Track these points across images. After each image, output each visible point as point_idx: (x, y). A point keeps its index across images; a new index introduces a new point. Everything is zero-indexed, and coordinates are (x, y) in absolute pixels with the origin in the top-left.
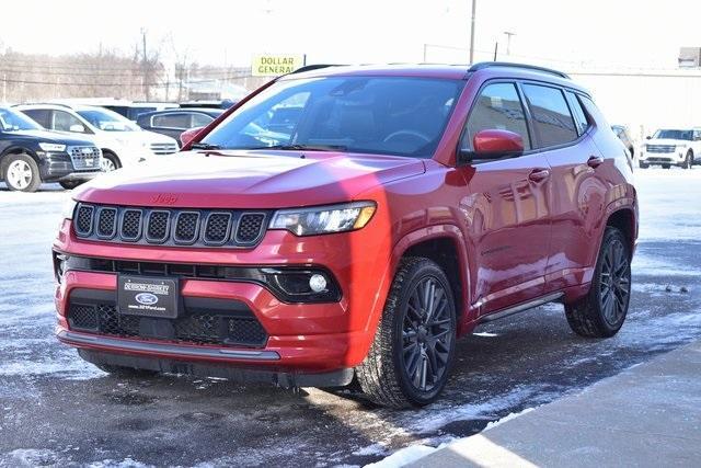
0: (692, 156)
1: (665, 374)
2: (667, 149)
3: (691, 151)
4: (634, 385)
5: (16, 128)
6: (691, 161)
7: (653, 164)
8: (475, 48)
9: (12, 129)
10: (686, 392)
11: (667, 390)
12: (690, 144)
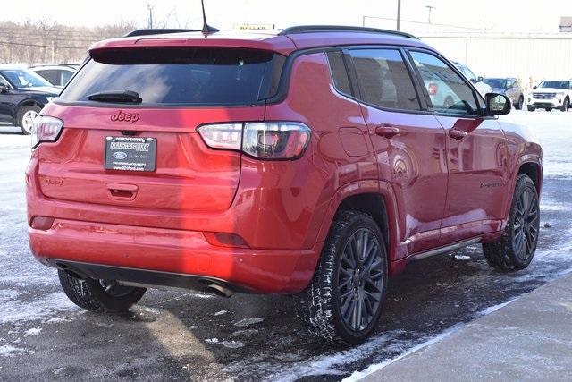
0: (569, 101)
1: (510, 326)
2: (549, 96)
3: (568, 98)
4: (478, 340)
5: (30, 85)
6: (567, 105)
7: (538, 108)
8: (401, 19)
9: (27, 86)
10: (526, 348)
11: (508, 345)
12: (567, 92)
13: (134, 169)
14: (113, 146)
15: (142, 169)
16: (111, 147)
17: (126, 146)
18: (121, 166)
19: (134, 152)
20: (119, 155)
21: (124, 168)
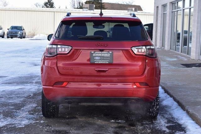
13: (104, 63)
14: (94, 55)
15: (108, 63)
16: (93, 55)
17: (100, 55)
18: (98, 62)
19: (103, 57)
20: (97, 58)
21: (100, 63)
